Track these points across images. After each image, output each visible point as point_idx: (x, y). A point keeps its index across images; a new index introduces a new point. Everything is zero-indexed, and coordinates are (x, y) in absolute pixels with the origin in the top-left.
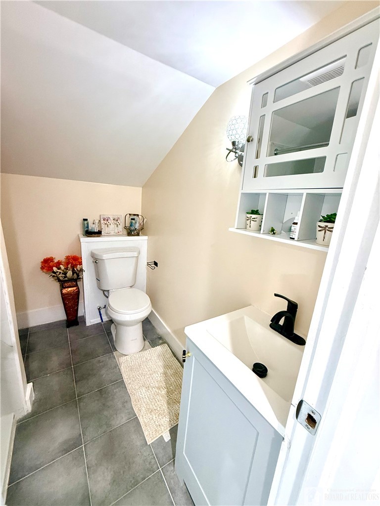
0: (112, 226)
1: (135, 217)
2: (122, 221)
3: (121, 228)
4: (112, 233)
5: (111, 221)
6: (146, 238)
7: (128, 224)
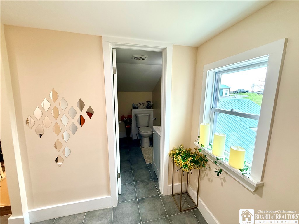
0: (142, 106)
1: (149, 102)
2: (145, 104)
3: (144, 106)
4: (142, 108)
5: (141, 104)
6: (153, 110)
7: (147, 105)
